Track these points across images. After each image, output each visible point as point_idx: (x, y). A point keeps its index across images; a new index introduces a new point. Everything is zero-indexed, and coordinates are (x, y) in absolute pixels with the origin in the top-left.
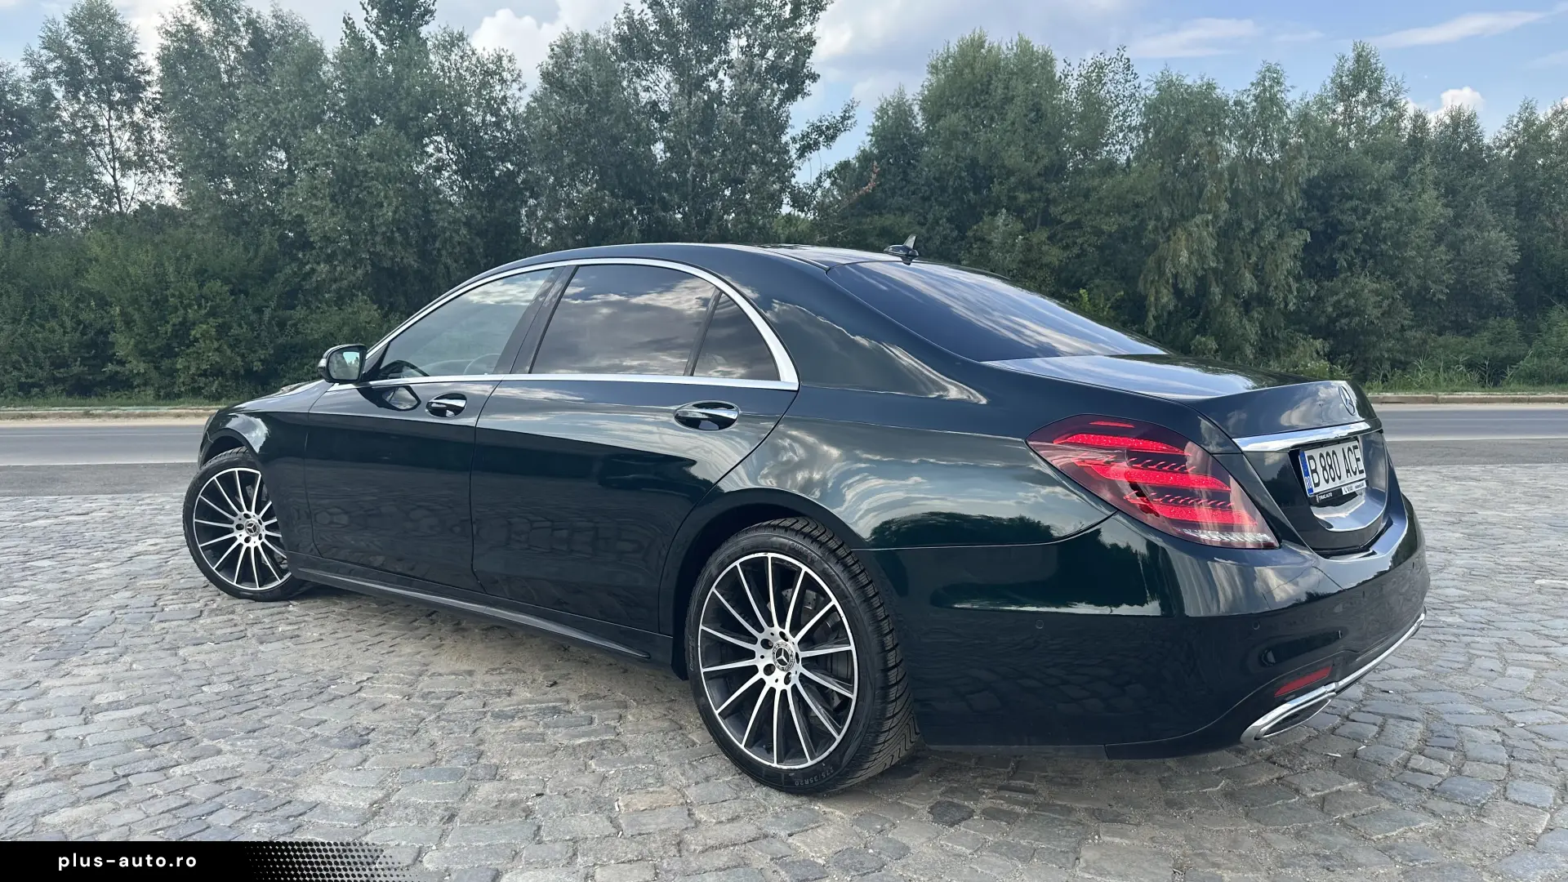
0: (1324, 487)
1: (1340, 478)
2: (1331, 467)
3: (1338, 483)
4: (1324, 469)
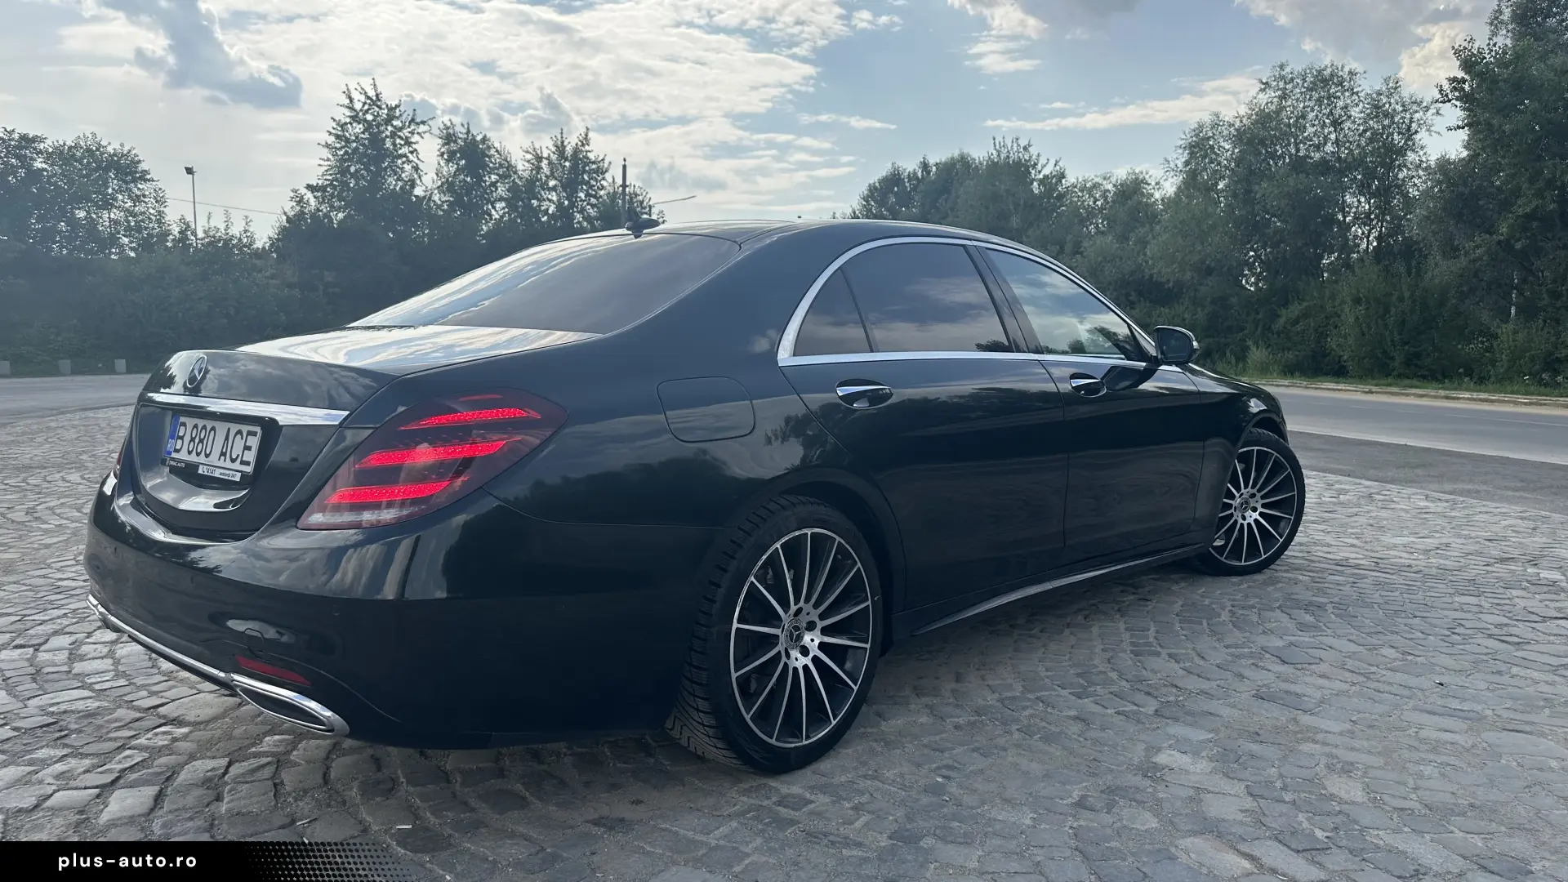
0: (183, 455)
1: (207, 456)
2: (201, 441)
3: (202, 459)
4: (193, 440)
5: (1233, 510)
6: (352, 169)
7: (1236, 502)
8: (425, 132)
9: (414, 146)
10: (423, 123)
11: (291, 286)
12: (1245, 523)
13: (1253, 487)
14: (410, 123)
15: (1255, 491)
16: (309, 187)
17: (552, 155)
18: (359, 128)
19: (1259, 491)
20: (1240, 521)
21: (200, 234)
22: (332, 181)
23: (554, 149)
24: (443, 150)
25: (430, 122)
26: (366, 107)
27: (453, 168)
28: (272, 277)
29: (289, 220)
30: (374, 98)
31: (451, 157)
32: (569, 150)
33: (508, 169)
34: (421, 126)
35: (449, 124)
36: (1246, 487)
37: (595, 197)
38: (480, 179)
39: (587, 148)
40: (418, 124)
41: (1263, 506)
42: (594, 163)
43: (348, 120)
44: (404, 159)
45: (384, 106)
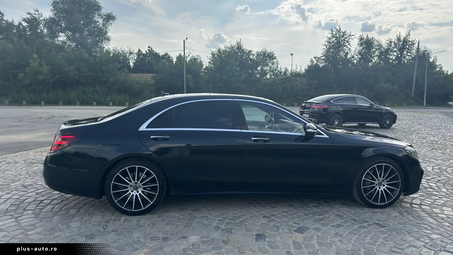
5: (375, 185)
6: (331, 51)
7: (377, 182)
8: (353, 38)
9: (350, 43)
10: (353, 35)
11: (305, 85)
12: (380, 190)
13: (383, 177)
14: (349, 36)
15: (384, 179)
16: (315, 57)
17: (396, 40)
18: (334, 39)
19: (386, 179)
20: (378, 189)
21: (289, 71)
22: (325, 55)
23: (396, 39)
24: (359, 43)
25: (355, 35)
26: (337, 33)
27: (361, 48)
28: (300, 83)
29: (308, 67)
30: (339, 30)
31: (361, 44)
32: (402, 39)
33: (380, 46)
34: (352, 36)
35: (362, 35)
36: (380, 177)
37: (410, 53)
38: (370, 50)
39: (409, 37)
40: (351, 36)
41: (387, 185)
42: (411, 42)
43: (331, 37)
44: (346, 47)
45: (341, 32)
